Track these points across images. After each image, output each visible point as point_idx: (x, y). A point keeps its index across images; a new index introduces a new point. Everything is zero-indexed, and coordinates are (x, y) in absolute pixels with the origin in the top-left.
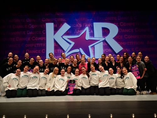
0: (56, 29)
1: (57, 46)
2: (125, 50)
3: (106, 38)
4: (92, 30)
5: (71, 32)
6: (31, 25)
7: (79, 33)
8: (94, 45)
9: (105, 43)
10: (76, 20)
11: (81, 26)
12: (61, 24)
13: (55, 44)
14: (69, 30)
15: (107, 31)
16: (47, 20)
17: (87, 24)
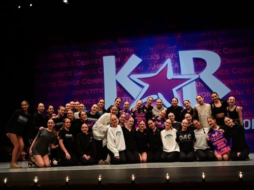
0: (119, 65)
1: (122, 92)
2: (235, 92)
4: (176, 64)
5: (142, 69)
6: (80, 61)
7: (157, 69)
8: (182, 88)
9: (199, 83)
10: (150, 48)
11: (159, 58)
12: (127, 57)
13: (118, 89)
14: (140, 65)
15: (201, 63)
16: (104, 52)
17: (169, 53)
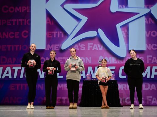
3: (152, 8)
8: (128, 23)
9: (150, 19)
13: (48, 21)
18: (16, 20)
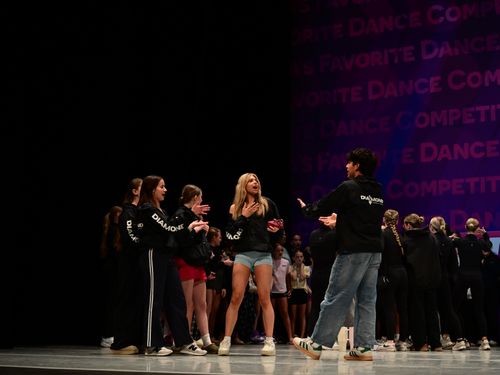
18: (487, 107)
